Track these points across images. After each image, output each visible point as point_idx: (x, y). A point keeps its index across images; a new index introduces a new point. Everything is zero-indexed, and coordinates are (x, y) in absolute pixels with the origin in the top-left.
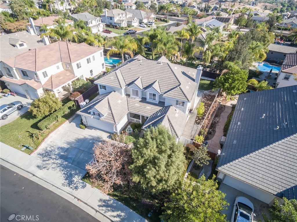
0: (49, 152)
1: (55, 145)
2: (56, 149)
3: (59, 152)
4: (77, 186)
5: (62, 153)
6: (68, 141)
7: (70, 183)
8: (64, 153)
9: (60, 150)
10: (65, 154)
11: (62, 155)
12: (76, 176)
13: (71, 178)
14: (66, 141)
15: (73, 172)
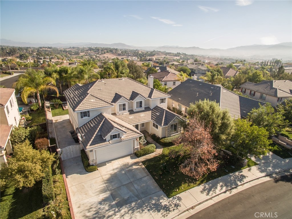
0: (97, 215)
1: (90, 205)
2: (99, 206)
3: (107, 205)
4: (176, 204)
5: (113, 202)
6: (98, 190)
7: (166, 209)
8: (114, 200)
9: (106, 202)
10: (119, 200)
11: (116, 204)
12: (161, 201)
13: (160, 207)
14: (97, 192)
15: (154, 202)
